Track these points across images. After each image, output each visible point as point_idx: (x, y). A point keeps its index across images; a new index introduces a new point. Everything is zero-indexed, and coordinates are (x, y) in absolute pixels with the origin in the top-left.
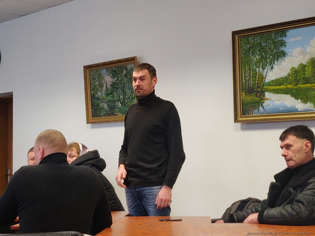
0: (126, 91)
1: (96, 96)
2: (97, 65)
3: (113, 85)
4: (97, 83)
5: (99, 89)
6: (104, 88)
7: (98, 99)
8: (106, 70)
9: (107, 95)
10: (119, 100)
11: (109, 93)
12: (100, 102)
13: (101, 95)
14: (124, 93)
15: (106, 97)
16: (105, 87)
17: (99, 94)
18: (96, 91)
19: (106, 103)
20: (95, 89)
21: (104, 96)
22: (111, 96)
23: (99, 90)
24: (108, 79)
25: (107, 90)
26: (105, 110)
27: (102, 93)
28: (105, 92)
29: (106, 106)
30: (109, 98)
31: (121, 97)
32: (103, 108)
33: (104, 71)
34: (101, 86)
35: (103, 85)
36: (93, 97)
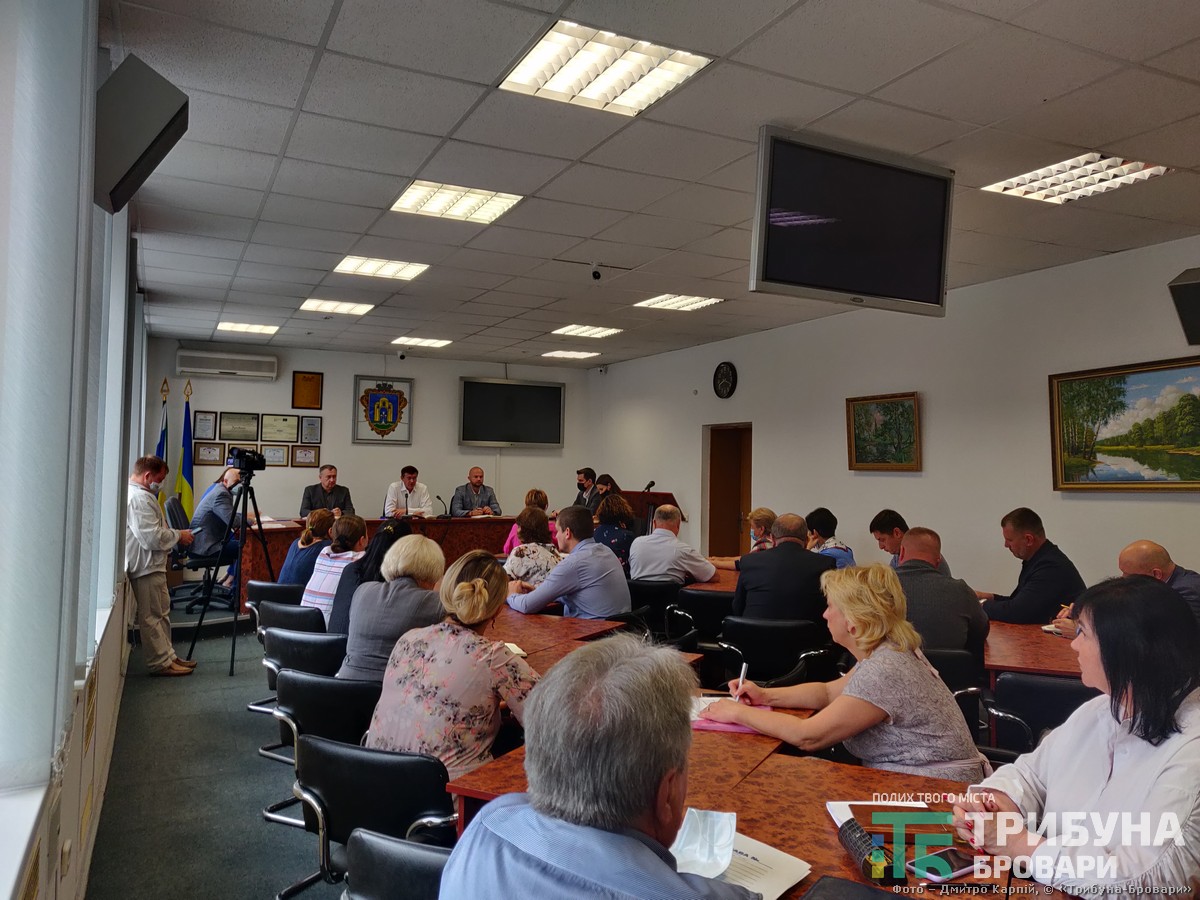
0: (903, 433)
1: (862, 436)
2: (865, 399)
3: (885, 424)
4: (863, 420)
5: (866, 428)
6: (873, 428)
7: (864, 440)
8: (876, 406)
9: (877, 436)
10: (892, 444)
11: (879, 434)
12: (866, 445)
13: (868, 436)
14: (900, 437)
15: (875, 439)
16: (873, 426)
17: (866, 434)
18: (862, 430)
19: (874, 446)
20: (861, 428)
21: (872, 437)
23: (866, 430)
24: (879, 417)
25: (876, 430)
26: (874, 455)
27: (870, 433)
28: (873, 433)
29: (875, 450)
30: (878, 440)
31: (896, 440)
32: (871, 452)
33: (873, 407)
34: (868, 424)
35: (871, 424)
36: (857, 437)
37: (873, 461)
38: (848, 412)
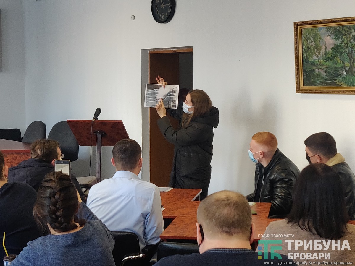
1: (310, 60)
2: (314, 22)
3: (336, 48)
4: (312, 44)
5: (314, 52)
6: (322, 51)
7: (313, 63)
8: (326, 30)
9: (327, 60)
10: (343, 67)
11: (329, 57)
12: (316, 68)
13: (317, 59)
14: (352, 60)
15: (325, 62)
17: (315, 57)
18: (310, 54)
19: (324, 69)
20: (309, 52)
21: (322, 60)
22: (333, 61)
23: (315, 54)
24: (329, 41)
25: (326, 54)
26: (323, 78)
27: (319, 57)
28: (323, 56)
30: (329, 64)
32: (319, 75)
33: (322, 30)
34: (318, 48)
35: (321, 47)
36: (306, 61)
37: (321, 84)
38: (296, 35)
